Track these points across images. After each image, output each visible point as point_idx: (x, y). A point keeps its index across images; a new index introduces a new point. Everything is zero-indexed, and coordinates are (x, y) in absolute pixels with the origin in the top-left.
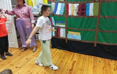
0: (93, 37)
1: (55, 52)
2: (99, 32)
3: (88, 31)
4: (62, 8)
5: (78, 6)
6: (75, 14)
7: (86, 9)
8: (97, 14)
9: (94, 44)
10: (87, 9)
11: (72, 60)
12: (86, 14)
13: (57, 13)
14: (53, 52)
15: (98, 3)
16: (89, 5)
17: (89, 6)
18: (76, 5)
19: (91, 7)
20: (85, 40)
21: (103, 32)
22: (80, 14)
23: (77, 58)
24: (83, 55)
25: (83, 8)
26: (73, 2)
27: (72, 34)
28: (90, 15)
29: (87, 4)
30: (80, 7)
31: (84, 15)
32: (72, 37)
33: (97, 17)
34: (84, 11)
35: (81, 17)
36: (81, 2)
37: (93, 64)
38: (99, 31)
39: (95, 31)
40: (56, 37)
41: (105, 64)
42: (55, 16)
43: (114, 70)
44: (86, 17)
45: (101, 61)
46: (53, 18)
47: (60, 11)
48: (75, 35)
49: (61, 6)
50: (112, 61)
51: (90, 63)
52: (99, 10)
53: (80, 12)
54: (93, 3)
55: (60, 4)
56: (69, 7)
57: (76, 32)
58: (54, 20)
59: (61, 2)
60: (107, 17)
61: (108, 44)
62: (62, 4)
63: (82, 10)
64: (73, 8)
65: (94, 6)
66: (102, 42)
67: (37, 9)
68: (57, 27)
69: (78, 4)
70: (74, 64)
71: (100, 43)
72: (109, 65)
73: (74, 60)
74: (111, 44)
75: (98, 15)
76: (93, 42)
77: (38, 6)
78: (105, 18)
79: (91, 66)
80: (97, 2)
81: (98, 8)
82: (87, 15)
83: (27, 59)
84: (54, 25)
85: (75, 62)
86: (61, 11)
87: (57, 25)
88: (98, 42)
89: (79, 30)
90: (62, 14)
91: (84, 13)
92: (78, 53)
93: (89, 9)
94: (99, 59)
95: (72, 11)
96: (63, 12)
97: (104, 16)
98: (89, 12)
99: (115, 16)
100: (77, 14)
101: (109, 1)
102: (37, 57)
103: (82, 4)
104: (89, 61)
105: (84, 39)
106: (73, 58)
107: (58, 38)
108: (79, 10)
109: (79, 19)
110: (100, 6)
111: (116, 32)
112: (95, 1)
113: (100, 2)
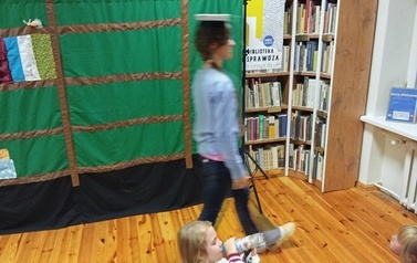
3: (37, 137)
7: (6, 60)
8: (52, 74)
10: (10, 59)
12: (11, 77)
15: (48, 36)
16: (16, 42)
17: (15, 45)
19: (25, 51)
20: (33, 175)
28: (27, 79)
29: (6, 39)
31: (6, 78)
33: (55, 85)
39: (62, 131)
41: (121, 242)
43: (148, 252)
44: (11, 87)
45: (107, 237)
50: (144, 222)
51: (67, 258)
52: (56, 59)
54: (29, 36)
65: (35, 45)
66: (95, 166)
74: (123, 164)
75: (59, 77)
76: (65, 173)
78: (83, 83)
80: (43, 32)
81: (51, 52)
82: (16, 81)
88: (81, 169)
91: (1, 74)
93: (17, 57)
94: (102, 230)
98: (21, 69)
99: (112, 74)
101: (81, 29)
105: (30, 172)
110: (56, 45)
111: (128, 124)
112: (33, 30)
113: (51, 32)
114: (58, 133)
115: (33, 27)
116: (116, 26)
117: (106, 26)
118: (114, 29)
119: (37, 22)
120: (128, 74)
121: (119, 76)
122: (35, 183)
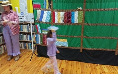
0: (80, 44)
1: (41, 60)
2: (84, 39)
3: (74, 37)
4: (48, 16)
5: (64, 14)
6: (61, 22)
8: (81, 22)
9: (80, 50)
10: (72, 17)
11: (60, 67)
13: (43, 21)
14: (39, 60)
15: (82, 12)
17: (74, 14)
18: (62, 13)
19: (76, 15)
21: (88, 38)
22: (66, 22)
23: (64, 65)
24: (70, 62)
25: (68, 16)
26: (58, 10)
27: (59, 41)
28: (75, 23)
29: (72, 12)
30: (66, 15)
31: (70, 22)
32: (59, 44)
33: (81, 25)
34: (69, 19)
35: (68, 24)
36: (67, 11)
37: (80, 70)
38: (84, 37)
39: (81, 37)
40: (42, 45)
41: (92, 69)
42: (41, 24)
44: (71, 24)
45: (88, 66)
46: (38, 26)
47: (46, 18)
48: (62, 42)
49: (47, 14)
50: (98, 65)
51: (78, 69)
52: (83, 18)
53: (65, 20)
54: (78, 12)
55: (45, 12)
56: (55, 15)
57: (62, 39)
58: (39, 27)
59: (47, 10)
60: (90, 25)
61: (92, 49)
62: (48, 12)
63: (68, 18)
64: (59, 16)
65: (79, 14)
66: (87, 48)
67: (21, 16)
68: (43, 34)
69: (64, 13)
70: (62, 72)
71: (86, 48)
72: (96, 70)
73: (62, 67)
74: (95, 49)
75: (83, 23)
76: (79, 48)
77: (22, 13)
78: (89, 25)
79: (79, 72)
81: (82, 16)
82: (72, 23)
83: (10, 70)
84: (40, 32)
85: (63, 69)
86: (48, 18)
87: (44, 32)
88: (83, 48)
89: (65, 36)
90: (48, 21)
91: (69, 21)
92: (66, 60)
93: (74, 17)
94: (86, 64)
95: (59, 19)
96: (49, 20)
97: (88, 24)
98: (74, 20)
99: (98, 23)
100: (63, 21)
101: (92, 10)
102: (22, 67)
103: (67, 12)
104: (76, 67)
105: (71, 46)
106: (61, 65)
107: (44, 45)
108: (65, 17)
109: (65, 26)
110: (84, 14)
111: (99, 38)
112: (79, 10)
113: (83, 11)
114: (79, 37)
115: (79, 9)
116: (102, 9)
117: (99, 9)
118: (101, 10)
119: (80, 8)
120: (102, 23)
121: (99, 24)
122: (71, 49)
